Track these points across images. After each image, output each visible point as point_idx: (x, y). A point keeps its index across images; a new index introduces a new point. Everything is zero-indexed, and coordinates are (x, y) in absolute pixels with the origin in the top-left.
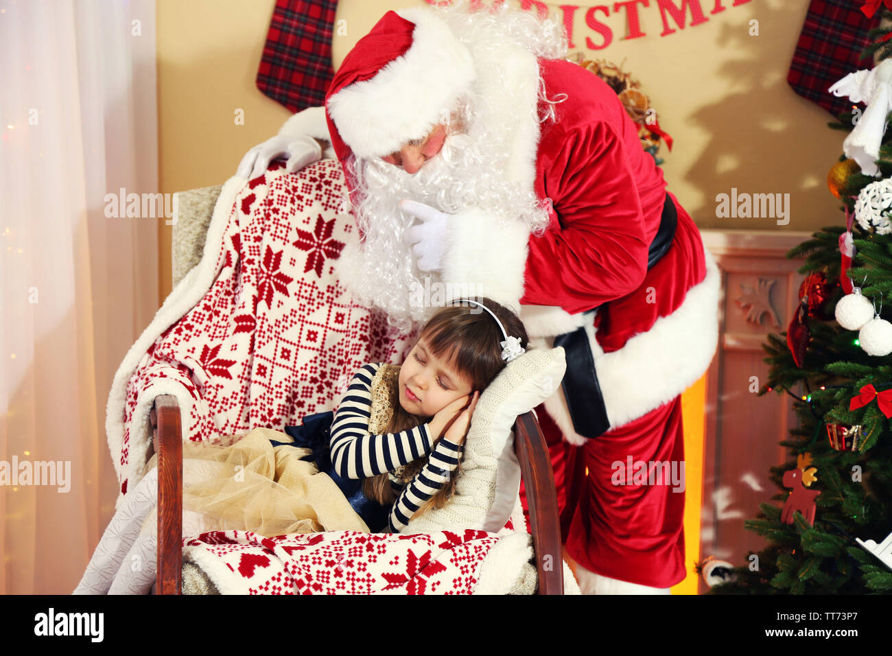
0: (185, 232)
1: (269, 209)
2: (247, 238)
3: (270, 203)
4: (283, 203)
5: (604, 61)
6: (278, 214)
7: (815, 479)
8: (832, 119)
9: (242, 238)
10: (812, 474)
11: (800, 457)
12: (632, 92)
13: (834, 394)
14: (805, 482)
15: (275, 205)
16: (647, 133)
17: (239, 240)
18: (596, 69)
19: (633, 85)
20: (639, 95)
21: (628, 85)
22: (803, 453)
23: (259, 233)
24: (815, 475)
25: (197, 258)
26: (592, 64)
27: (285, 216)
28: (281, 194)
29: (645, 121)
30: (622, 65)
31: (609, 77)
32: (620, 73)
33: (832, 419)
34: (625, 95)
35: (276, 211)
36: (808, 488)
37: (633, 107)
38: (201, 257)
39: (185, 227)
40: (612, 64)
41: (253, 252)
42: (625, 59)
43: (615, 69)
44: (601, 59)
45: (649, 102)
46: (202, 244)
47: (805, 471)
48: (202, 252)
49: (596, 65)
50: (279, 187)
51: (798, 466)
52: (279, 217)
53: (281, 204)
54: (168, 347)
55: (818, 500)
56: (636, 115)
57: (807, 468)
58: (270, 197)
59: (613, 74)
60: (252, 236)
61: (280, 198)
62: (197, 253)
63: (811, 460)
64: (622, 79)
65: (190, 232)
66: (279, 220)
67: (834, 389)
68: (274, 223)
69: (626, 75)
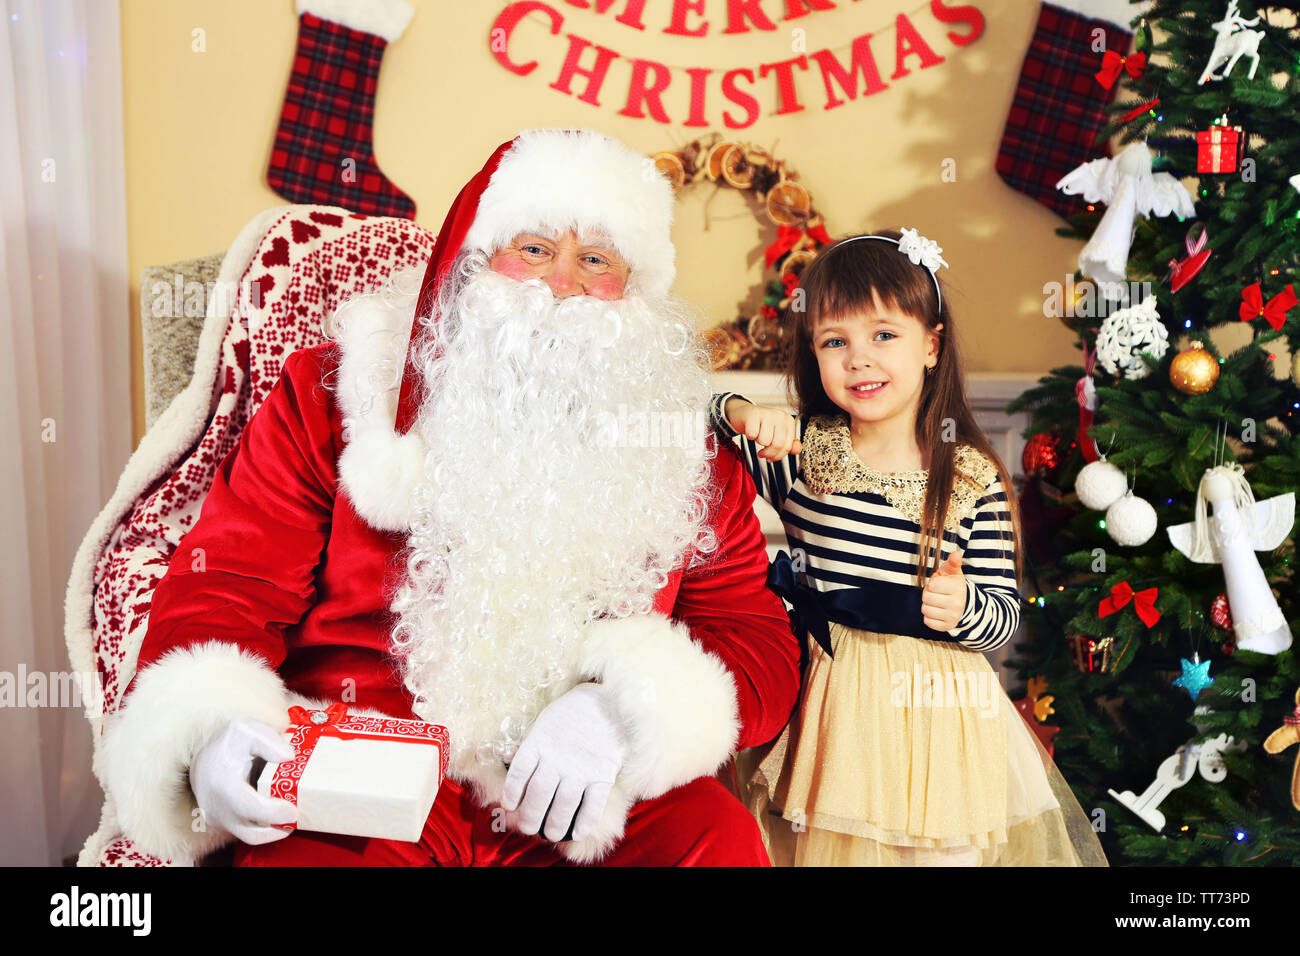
0: (165, 334)
1: (293, 308)
2: (261, 349)
3: (295, 297)
4: (314, 298)
5: (749, 144)
6: (306, 315)
7: (1052, 711)
8: (1061, 224)
9: (254, 348)
10: (1047, 705)
11: (1031, 682)
12: (787, 187)
13: (1077, 596)
14: (1038, 716)
15: (302, 302)
16: (810, 242)
17: (250, 350)
18: (739, 155)
19: (791, 176)
20: (798, 190)
21: (783, 177)
22: (1035, 676)
23: (279, 342)
24: (1051, 705)
25: (184, 376)
26: (732, 149)
27: (316, 318)
28: (311, 285)
29: (806, 225)
30: (773, 150)
31: (756, 167)
32: (771, 160)
33: (1075, 630)
34: (779, 190)
35: (303, 311)
36: (1042, 723)
37: (790, 206)
38: (191, 373)
39: (164, 326)
40: (758, 147)
41: (269, 371)
42: (777, 141)
43: (763, 155)
44: (744, 141)
45: (811, 199)
46: (192, 355)
47: (1038, 700)
48: (192, 365)
49: (738, 150)
50: (308, 273)
51: (1029, 695)
52: (307, 320)
53: (311, 300)
54: (155, 521)
55: (1057, 739)
56: (794, 218)
57: (1041, 697)
58: (294, 289)
59: (761, 161)
60: (269, 345)
61: (310, 290)
62: (185, 368)
63: (1047, 685)
64: (773, 168)
65: (173, 335)
66: (307, 325)
67: (1074, 590)
68: (300, 329)
69: (779, 164)
